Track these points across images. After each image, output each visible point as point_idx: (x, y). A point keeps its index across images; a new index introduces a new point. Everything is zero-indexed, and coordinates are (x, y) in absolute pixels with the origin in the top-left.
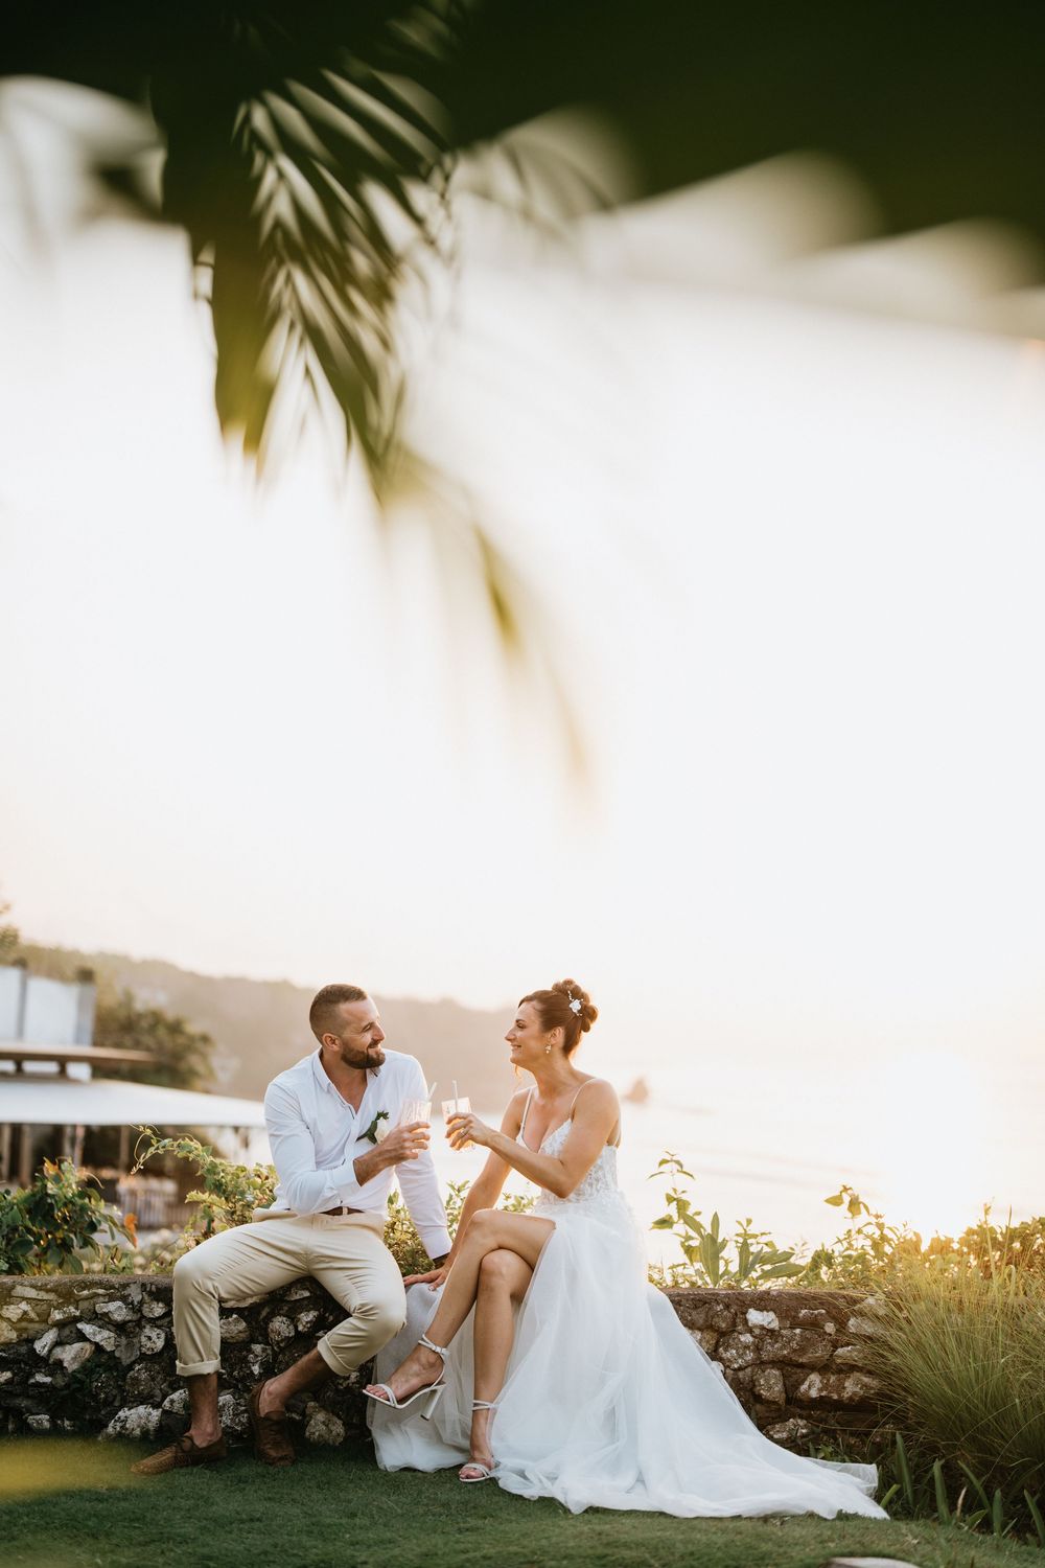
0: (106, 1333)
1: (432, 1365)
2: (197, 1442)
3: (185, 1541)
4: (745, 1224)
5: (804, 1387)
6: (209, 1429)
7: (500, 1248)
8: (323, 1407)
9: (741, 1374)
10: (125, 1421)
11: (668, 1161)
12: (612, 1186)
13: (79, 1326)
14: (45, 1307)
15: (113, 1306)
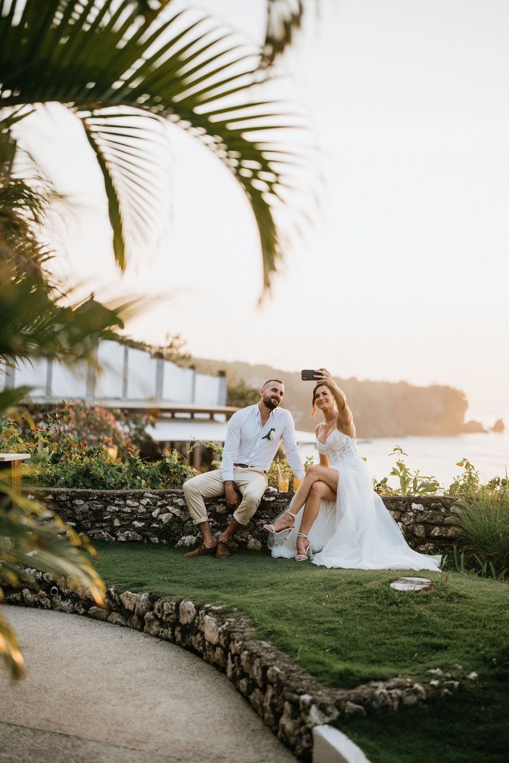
0: (177, 510)
1: (290, 521)
2: (206, 546)
3: (195, 575)
4: (417, 472)
5: (433, 532)
6: (210, 541)
7: (319, 480)
8: (254, 537)
9: (408, 527)
10: (184, 540)
11: (397, 449)
12: (355, 454)
13: (167, 507)
14: (155, 500)
15: (179, 500)
